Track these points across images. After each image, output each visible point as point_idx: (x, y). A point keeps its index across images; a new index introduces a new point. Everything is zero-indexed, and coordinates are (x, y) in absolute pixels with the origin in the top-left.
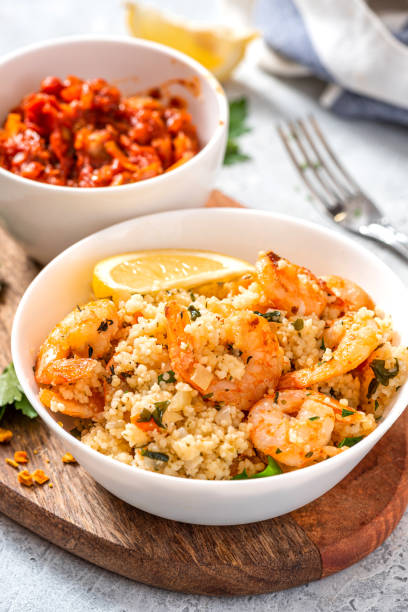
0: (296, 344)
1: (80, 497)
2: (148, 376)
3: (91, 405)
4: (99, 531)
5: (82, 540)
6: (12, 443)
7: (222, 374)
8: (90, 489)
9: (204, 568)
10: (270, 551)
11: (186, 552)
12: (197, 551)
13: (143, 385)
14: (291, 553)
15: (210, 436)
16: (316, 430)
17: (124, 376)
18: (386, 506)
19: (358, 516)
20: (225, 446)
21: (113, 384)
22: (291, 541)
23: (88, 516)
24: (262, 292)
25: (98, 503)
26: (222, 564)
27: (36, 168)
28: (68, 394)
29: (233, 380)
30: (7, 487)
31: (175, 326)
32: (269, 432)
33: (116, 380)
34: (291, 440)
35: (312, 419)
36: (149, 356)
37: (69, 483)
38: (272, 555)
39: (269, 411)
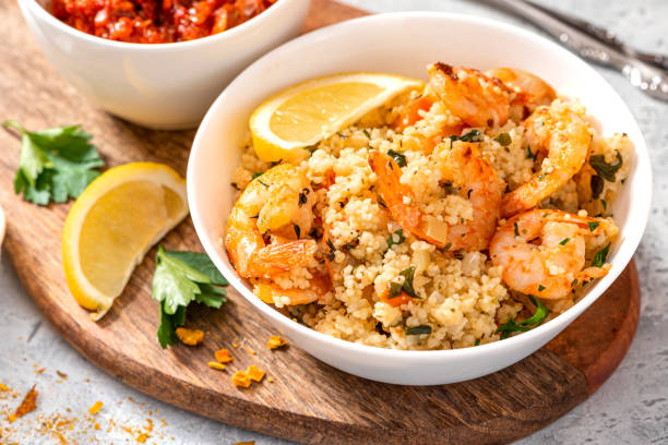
0: (504, 161)
1: (307, 384)
2: (377, 243)
3: (314, 288)
4: (347, 417)
5: (330, 432)
6: (206, 344)
7: (453, 220)
8: (314, 372)
9: (475, 427)
10: (534, 389)
11: (450, 415)
12: (460, 411)
13: (373, 254)
14: (557, 385)
15: (467, 292)
16: (571, 253)
17: (346, 248)
18: (629, 304)
19: (605, 323)
20: (486, 300)
21: (337, 260)
22: (551, 371)
23: (327, 404)
24: (448, 112)
25: (331, 386)
26: (492, 417)
27: (127, 24)
28: (286, 284)
29: (465, 223)
30: (224, 395)
31: (388, 180)
32: (524, 270)
33: (340, 256)
34: (552, 273)
35: (563, 243)
36: (371, 222)
37: (289, 371)
38: (539, 392)
39: (514, 246)
